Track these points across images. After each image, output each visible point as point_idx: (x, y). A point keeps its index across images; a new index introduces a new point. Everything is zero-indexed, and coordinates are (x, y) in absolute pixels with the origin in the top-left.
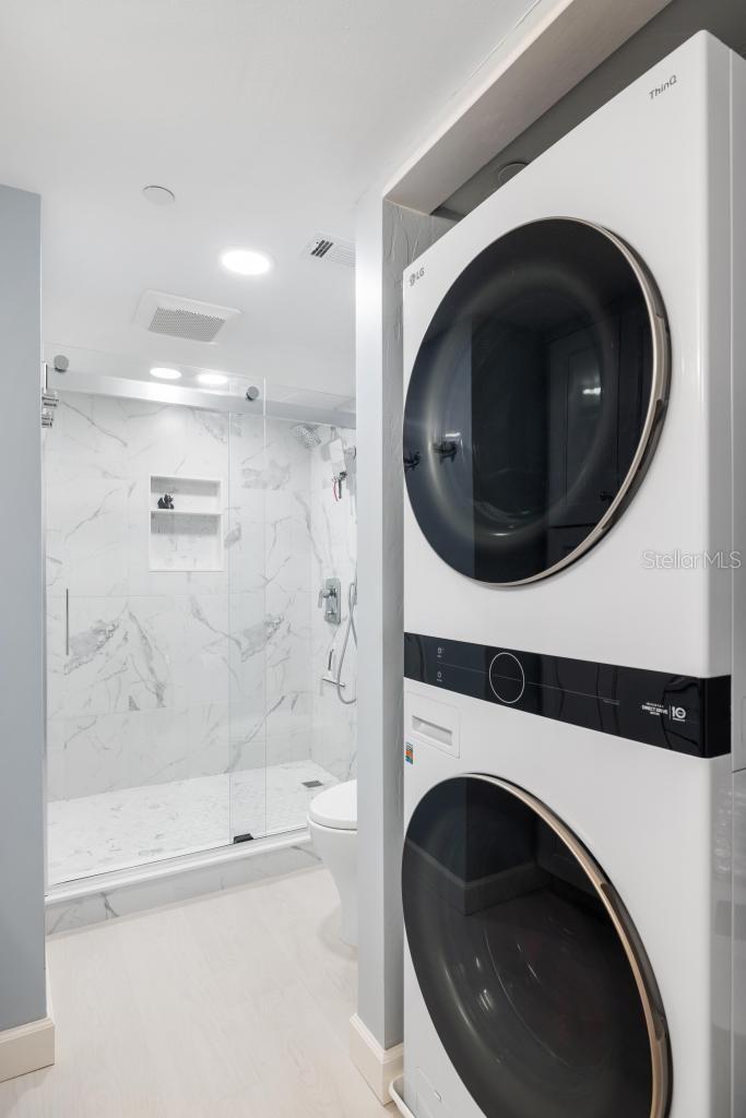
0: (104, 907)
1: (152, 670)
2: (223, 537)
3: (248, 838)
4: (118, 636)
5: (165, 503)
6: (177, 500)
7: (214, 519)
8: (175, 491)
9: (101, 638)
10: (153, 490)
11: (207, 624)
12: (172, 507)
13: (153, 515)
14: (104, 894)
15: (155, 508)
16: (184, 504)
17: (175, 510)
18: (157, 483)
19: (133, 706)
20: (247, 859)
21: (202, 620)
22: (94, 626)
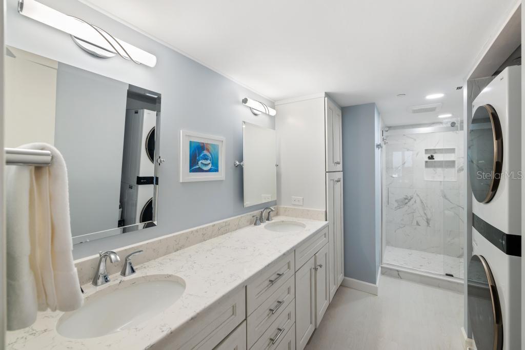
0: (397, 274)
1: (425, 214)
2: (456, 169)
3: (452, 276)
4: (412, 201)
5: (431, 158)
6: (435, 156)
7: (454, 162)
8: (435, 153)
9: (407, 201)
10: (426, 153)
11: (449, 201)
12: (434, 159)
13: (426, 162)
14: (398, 271)
15: (427, 160)
16: (438, 157)
17: (435, 160)
18: (427, 151)
19: (418, 224)
20: (449, 281)
21: (447, 199)
22: (405, 197)
